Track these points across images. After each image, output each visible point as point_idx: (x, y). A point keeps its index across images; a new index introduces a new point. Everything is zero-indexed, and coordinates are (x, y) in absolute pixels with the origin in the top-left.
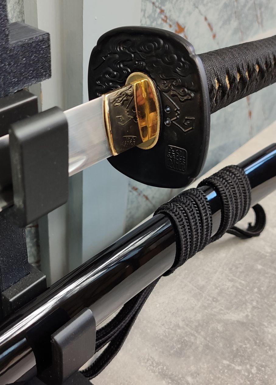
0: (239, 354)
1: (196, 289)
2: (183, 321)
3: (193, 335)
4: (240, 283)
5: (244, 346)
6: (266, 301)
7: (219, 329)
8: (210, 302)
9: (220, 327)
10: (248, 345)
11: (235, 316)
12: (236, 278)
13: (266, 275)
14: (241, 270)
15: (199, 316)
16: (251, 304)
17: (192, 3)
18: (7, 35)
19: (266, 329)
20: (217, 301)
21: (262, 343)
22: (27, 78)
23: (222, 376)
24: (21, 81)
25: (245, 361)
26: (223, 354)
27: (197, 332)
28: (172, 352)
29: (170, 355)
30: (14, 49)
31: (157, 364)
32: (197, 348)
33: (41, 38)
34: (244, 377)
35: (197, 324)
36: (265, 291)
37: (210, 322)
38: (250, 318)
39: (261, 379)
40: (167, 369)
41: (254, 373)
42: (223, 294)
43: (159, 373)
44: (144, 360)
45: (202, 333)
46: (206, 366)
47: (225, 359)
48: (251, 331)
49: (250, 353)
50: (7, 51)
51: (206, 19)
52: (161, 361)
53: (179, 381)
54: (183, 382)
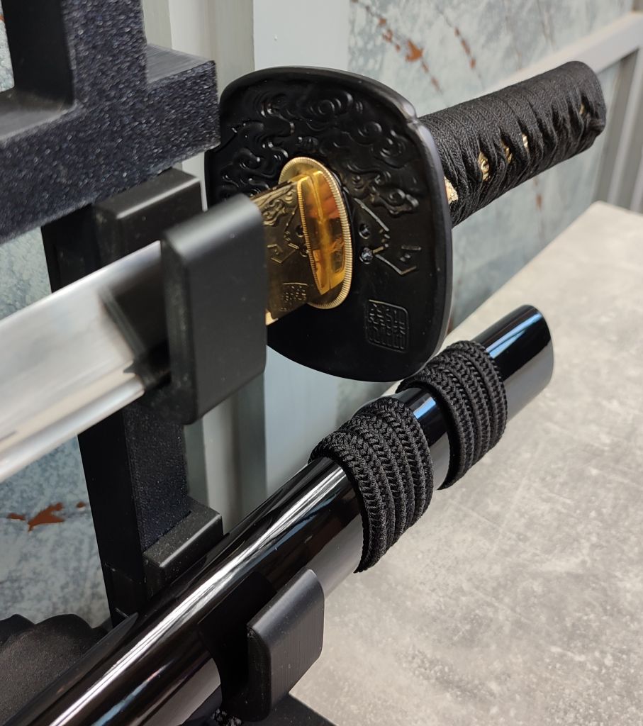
0: (578, 632)
1: (486, 520)
2: (470, 580)
3: (489, 605)
4: (564, 504)
5: (585, 618)
6: (613, 532)
7: (535, 589)
8: (513, 542)
9: (537, 587)
10: (592, 616)
11: (561, 565)
12: (554, 495)
13: (608, 485)
14: (561, 480)
15: (497, 570)
16: (588, 540)
17: (432, 5)
18: (144, 68)
19: (620, 584)
20: (525, 539)
21: (615, 609)
22: (178, 146)
23: (551, 675)
24: (167, 151)
25: (591, 645)
26: (548, 635)
27: (497, 598)
28: (456, 638)
29: (453, 644)
30: (155, 93)
31: (431, 662)
32: (500, 628)
33: (201, 71)
34: (593, 674)
35: (495, 584)
36: (610, 515)
37: (518, 579)
38: (589, 564)
39: (624, 675)
40: (451, 670)
41: (609, 665)
42: (535, 526)
43: (437, 679)
44: (406, 657)
45: (507, 600)
46: (520, 660)
47: (554, 643)
48: (593, 589)
49: (596, 629)
50: (143, 97)
51: (458, 33)
52: (438, 657)
53: (475, 691)
54: (483, 692)
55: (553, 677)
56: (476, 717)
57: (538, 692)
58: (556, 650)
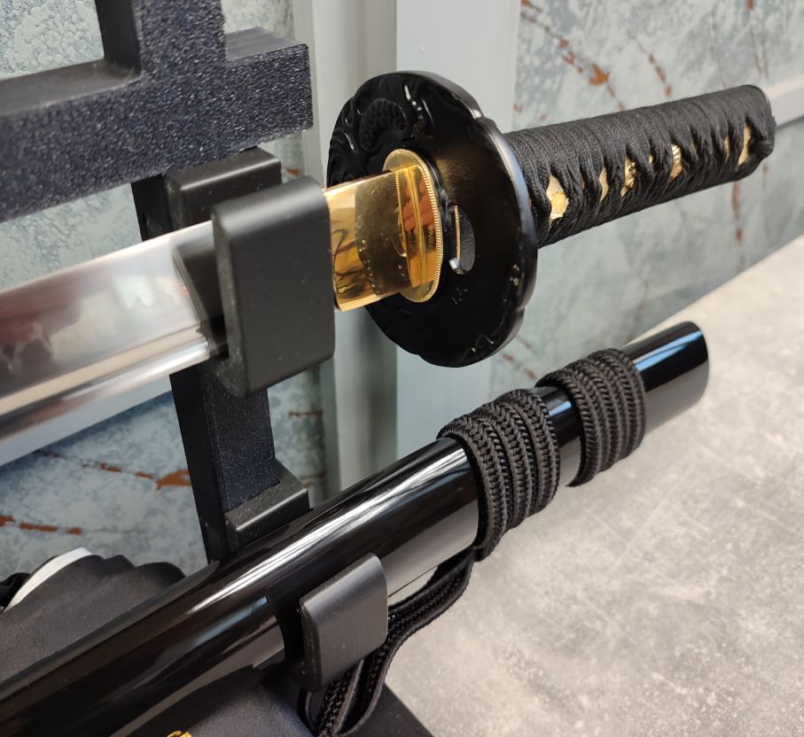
0: (686, 664)
2: (585, 589)
3: (600, 618)
4: (700, 530)
5: (696, 650)
6: (747, 569)
7: (651, 611)
8: (638, 560)
9: (653, 609)
10: (704, 650)
11: (683, 592)
12: (692, 520)
13: (752, 520)
14: (704, 506)
15: (616, 585)
16: (719, 572)
19: (742, 623)
20: (652, 559)
21: (731, 648)
22: (264, 126)
23: (648, 702)
24: (251, 131)
25: (696, 680)
26: (654, 660)
27: (609, 612)
28: (558, 645)
29: (553, 650)
30: (236, 71)
31: (528, 663)
32: (605, 644)
33: (290, 53)
34: (691, 710)
35: (609, 599)
36: (748, 550)
37: (634, 598)
38: (713, 597)
39: (724, 718)
40: (545, 675)
41: (711, 704)
42: (665, 548)
43: (529, 681)
44: (504, 653)
45: (619, 617)
46: (618, 680)
47: (657, 670)
48: (712, 623)
49: (706, 665)
50: (222, 74)
51: (652, 60)
52: (536, 660)
53: (565, 701)
54: (572, 703)
55: (648, 704)
56: (560, 728)
57: (629, 716)
58: (658, 677)
